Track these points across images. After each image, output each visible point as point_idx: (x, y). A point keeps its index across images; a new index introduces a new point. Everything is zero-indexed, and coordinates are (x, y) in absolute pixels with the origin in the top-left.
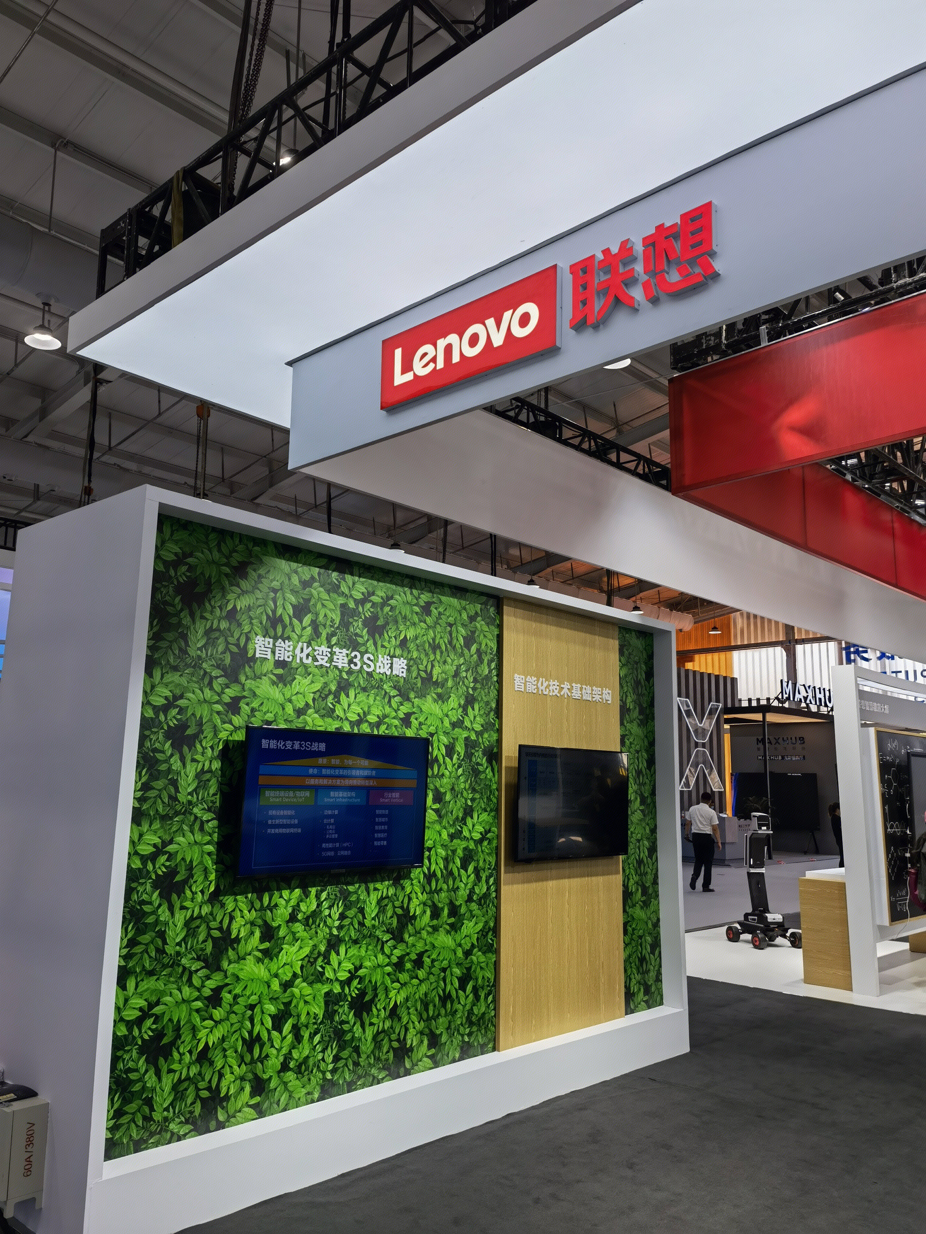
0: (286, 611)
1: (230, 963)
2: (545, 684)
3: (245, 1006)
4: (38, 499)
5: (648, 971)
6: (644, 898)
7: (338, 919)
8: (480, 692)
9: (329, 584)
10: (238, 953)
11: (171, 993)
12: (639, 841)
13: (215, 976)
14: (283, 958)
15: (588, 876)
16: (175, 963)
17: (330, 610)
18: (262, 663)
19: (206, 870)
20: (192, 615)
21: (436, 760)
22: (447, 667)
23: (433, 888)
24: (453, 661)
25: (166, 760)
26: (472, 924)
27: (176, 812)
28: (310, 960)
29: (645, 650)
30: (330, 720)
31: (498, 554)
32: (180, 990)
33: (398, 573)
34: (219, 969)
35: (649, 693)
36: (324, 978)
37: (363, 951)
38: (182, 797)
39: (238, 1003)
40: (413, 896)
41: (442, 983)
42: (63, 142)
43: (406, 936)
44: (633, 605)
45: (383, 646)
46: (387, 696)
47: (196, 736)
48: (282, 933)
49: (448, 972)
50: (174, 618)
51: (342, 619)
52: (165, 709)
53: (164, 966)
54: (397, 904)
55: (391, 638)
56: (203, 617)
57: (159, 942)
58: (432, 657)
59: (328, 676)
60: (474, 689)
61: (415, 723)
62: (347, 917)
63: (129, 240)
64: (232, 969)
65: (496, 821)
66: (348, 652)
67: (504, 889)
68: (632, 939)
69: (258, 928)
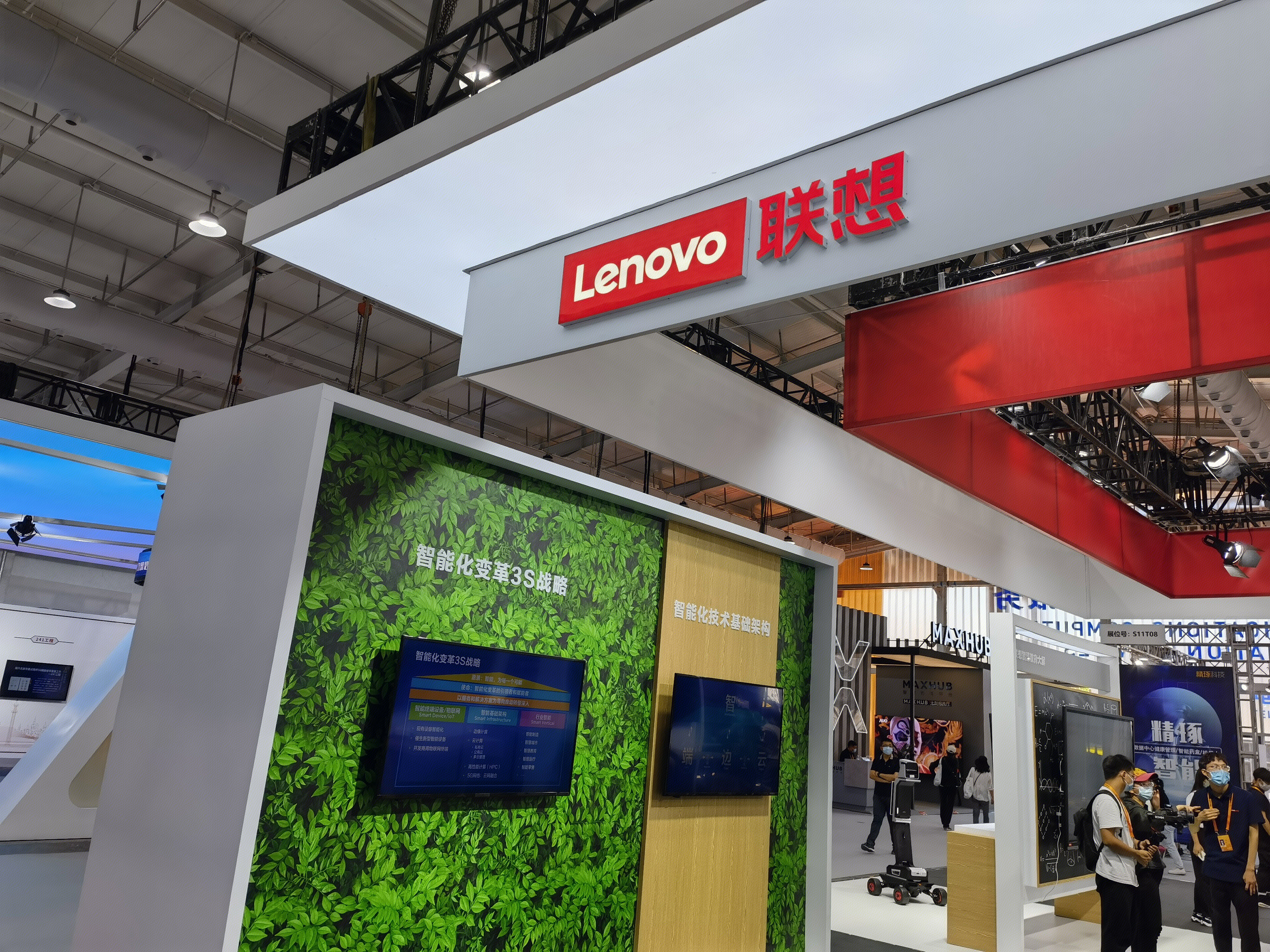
0: (451, 521)
1: (362, 887)
2: (705, 613)
3: (375, 935)
4: (182, 385)
5: (791, 922)
6: (791, 843)
7: (478, 847)
8: (639, 617)
9: (495, 496)
10: (371, 878)
11: (299, 915)
12: (789, 781)
13: (346, 901)
14: (417, 885)
15: (736, 815)
16: (306, 885)
17: (495, 522)
18: (422, 571)
19: (346, 785)
20: (356, 518)
21: (590, 684)
22: (608, 588)
23: (578, 819)
24: (614, 582)
25: (316, 667)
26: (614, 860)
27: (321, 722)
28: (446, 889)
29: (806, 584)
30: (486, 636)
31: (651, 474)
32: (308, 913)
33: (566, 489)
34: (350, 893)
35: (807, 628)
36: (458, 910)
37: (501, 882)
38: (329, 707)
39: (367, 932)
40: (557, 825)
41: (579, 922)
42: (247, 34)
43: (546, 869)
44: (785, 535)
45: (545, 563)
46: (545, 615)
47: (348, 644)
48: (419, 858)
49: (587, 911)
50: (337, 521)
51: (506, 533)
52: (320, 613)
53: (294, 887)
54: (540, 834)
55: (553, 555)
56: (366, 521)
57: (291, 860)
58: (593, 577)
59: (487, 590)
60: (633, 613)
61: (571, 644)
62: (487, 845)
63: (317, 139)
64: (364, 894)
65: (646, 751)
66: (509, 566)
67: (650, 823)
68: (776, 887)
69: (394, 851)
